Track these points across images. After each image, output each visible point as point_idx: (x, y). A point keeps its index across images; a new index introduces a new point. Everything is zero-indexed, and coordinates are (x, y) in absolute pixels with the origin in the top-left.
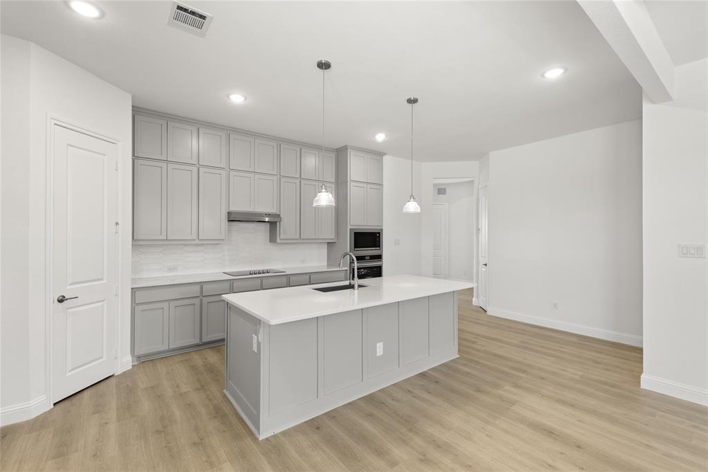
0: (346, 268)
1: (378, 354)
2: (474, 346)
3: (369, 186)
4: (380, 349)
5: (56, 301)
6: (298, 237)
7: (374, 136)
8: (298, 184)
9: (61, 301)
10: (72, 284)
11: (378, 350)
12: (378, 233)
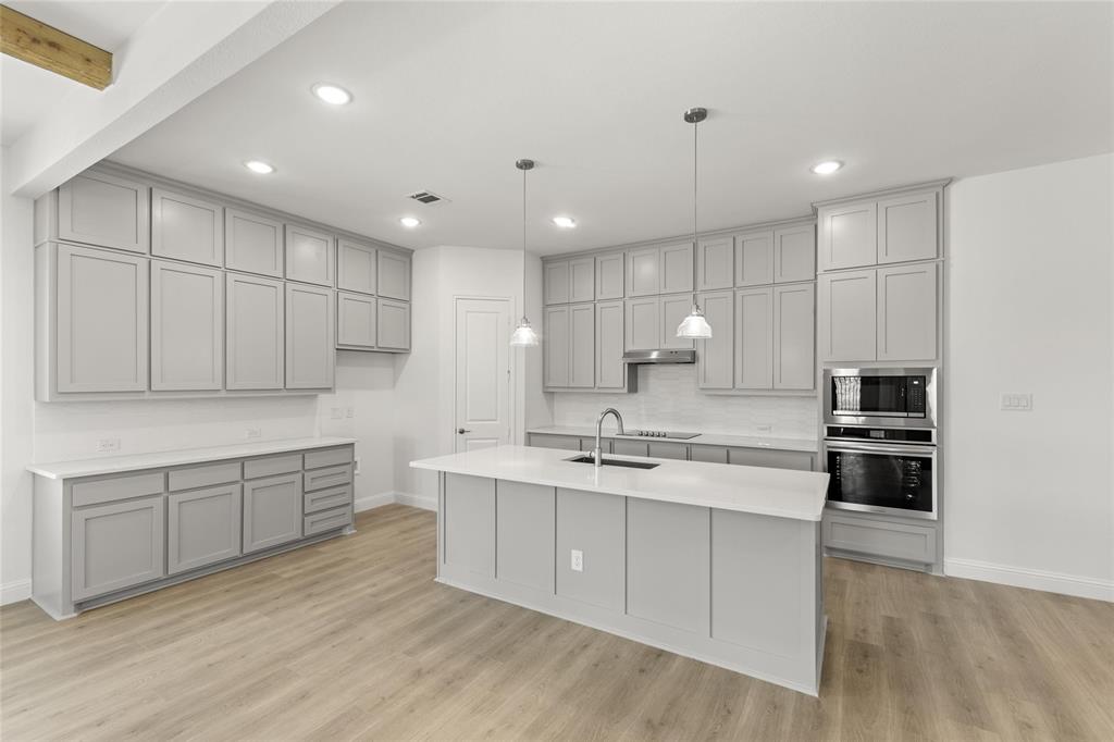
0: (816, 450)
1: (574, 567)
3: (882, 272)
5: (458, 433)
6: (730, 386)
8: (731, 300)
10: (471, 420)
11: (574, 560)
12: (916, 378)
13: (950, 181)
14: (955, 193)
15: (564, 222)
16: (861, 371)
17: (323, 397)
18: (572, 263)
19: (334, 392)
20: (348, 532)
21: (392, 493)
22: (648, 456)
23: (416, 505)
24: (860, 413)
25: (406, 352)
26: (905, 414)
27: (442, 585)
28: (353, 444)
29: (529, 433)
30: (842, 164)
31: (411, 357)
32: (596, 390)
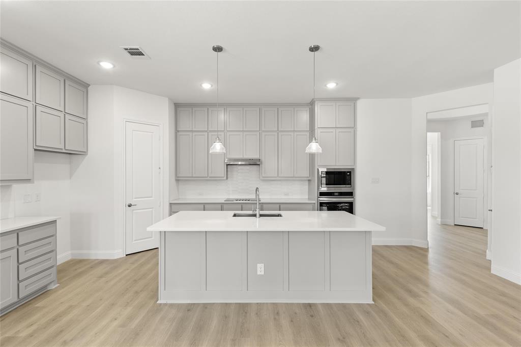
0: (314, 202)
1: (259, 273)
2: (411, 300)
3: (338, 130)
4: (260, 269)
5: (127, 206)
6: (276, 175)
7: (326, 86)
8: (276, 136)
9: (130, 206)
10: (135, 198)
11: (259, 270)
12: (348, 172)
13: (358, 98)
14: (360, 104)
15: (206, 86)
16: (327, 169)
17: (16, 187)
18: (194, 109)
19: (34, 183)
20: (53, 287)
21: (70, 252)
22: (242, 210)
23: (93, 258)
24: (325, 186)
25: (83, 153)
26: (345, 186)
27: (166, 304)
28: (56, 221)
29: (171, 203)
30: (337, 84)
31: (87, 157)
32: (208, 178)
